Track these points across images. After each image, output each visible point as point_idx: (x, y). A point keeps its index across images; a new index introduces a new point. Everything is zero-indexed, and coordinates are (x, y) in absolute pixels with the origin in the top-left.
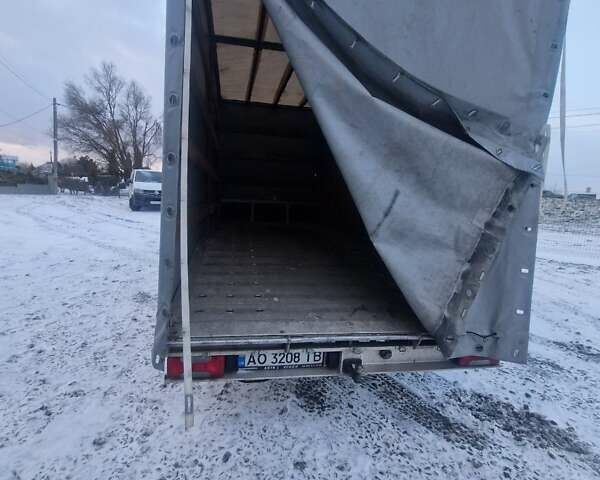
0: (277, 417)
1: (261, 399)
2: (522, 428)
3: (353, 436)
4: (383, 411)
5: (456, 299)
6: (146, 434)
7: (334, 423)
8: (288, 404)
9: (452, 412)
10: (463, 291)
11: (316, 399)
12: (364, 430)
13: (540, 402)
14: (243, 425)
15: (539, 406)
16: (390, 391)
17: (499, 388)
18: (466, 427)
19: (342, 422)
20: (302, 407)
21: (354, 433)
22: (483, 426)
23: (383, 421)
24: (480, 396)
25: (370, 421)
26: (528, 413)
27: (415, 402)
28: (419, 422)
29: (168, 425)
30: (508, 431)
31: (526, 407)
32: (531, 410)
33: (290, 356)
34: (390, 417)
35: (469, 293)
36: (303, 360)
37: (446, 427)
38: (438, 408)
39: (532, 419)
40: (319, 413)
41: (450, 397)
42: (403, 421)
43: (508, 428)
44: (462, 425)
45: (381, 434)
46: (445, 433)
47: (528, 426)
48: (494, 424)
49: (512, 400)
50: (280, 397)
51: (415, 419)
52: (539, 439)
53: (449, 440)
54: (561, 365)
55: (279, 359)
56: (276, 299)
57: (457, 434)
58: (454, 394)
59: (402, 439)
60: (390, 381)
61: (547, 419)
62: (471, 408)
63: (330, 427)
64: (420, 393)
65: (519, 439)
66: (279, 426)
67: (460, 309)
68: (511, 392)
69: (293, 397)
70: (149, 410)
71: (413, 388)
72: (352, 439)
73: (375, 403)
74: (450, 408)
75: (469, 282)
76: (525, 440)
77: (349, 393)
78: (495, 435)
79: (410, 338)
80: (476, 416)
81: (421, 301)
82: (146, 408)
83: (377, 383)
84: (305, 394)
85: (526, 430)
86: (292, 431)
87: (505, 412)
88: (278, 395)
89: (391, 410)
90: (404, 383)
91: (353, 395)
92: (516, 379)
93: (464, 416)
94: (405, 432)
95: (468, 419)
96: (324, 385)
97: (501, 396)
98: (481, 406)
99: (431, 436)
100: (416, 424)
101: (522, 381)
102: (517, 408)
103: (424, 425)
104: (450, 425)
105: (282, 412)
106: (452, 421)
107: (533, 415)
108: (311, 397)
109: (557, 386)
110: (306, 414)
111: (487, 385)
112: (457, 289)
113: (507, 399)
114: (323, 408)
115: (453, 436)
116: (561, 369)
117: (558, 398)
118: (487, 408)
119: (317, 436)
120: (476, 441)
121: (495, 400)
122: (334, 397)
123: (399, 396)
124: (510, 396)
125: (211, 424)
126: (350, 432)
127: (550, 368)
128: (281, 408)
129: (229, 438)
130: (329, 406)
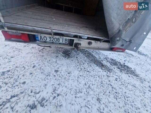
0: (55, 58)
1: (52, 53)
2: (123, 68)
3: (75, 65)
4: (86, 60)
5: (128, 22)
6: (12, 57)
7: (71, 61)
8: (59, 55)
9: (104, 63)
10: (132, 18)
11: (68, 55)
12: (79, 64)
13: (128, 63)
14: (44, 59)
15: (127, 64)
16: (89, 55)
17: (118, 58)
18: (107, 66)
19: (73, 61)
20: (63, 56)
21: (76, 64)
22: (112, 67)
23: (85, 62)
24: (112, 59)
25: (81, 62)
26: (125, 65)
27: (95, 59)
28: (95, 64)
29: (20, 56)
30: (119, 69)
31: (124, 63)
32: (125, 64)
33: (56, 39)
34: (87, 61)
35: (134, 20)
36: (61, 41)
37: (102, 66)
38: (101, 61)
39: (125, 66)
40: (68, 58)
41: (105, 59)
42: (91, 63)
43: (118, 68)
44: (106, 66)
45: (83, 65)
46: (101, 67)
47: (124, 68)
48: (115, 67)
49: (121, 61)
50: (58, 53)
51: (94, 63)
52: (127, 72)
53: (102, 69)
54: (134, 55)
55: (52, 39)
56: (54, 19)
57: (104, 68)
58: (106, 58)
59: (89, 68)
60: (90, 53)
61: (129, 67)
62: (109, 62)
63: (69, 62)
64: (97, 57)
65: (121, 71)
66: (54, 60)
67: (127, 27)
68: (121, 59)
69: (62, 53)
70: (17, 51)
71: (95, 56)
72: (75, 66)
73: (84, 58)
74: (104, 61)
75: (137, 14)
76: (123, 71)
77: (78, 54)
78: (115, 70)
79: (100, 38)
80: (111, 64)
81: (113, 20)
82: (16, 51)
83: (86, 53)
84: (65, 53)
85: (123, 69)
86: (58, 62)
87: (118, 64)
88: (57, 52)
89: (88, 60)
90: (93, 54)
91: (78, 55)
92: (122, 57)
93: (108, 64)
94: (90, 66)
95: (108, 65)
96: (71, 52)
97: (118, 60)
98: (112, 62)
99: (97, 68)
100: (94, 64)
101: (124, 57)
102: (122, 64)
103: (96, 65)
104: (103, 65)
105: (57, 57)
106: (104, 65)
107: (126, 66)
108: (67, 54)
109: (132, 60)
110: (64, 58)
111: (115, 57)
112: (130, 17)
113: (119, 61)
114: (69, 57)
115: (103, 68)
116: (134, 56)
117: (132, 62)
118: (114, 63)
119: (65, 64)
120: (109, 70)
121: (117, 61)
122: (73, 55)
123: (91, 57)
124: (120, 60)
125: (34, 57)
126: (75, 64)
127: (131, 55)
128: (57, 56)
129: (37, 61)
130: (71, 57)
